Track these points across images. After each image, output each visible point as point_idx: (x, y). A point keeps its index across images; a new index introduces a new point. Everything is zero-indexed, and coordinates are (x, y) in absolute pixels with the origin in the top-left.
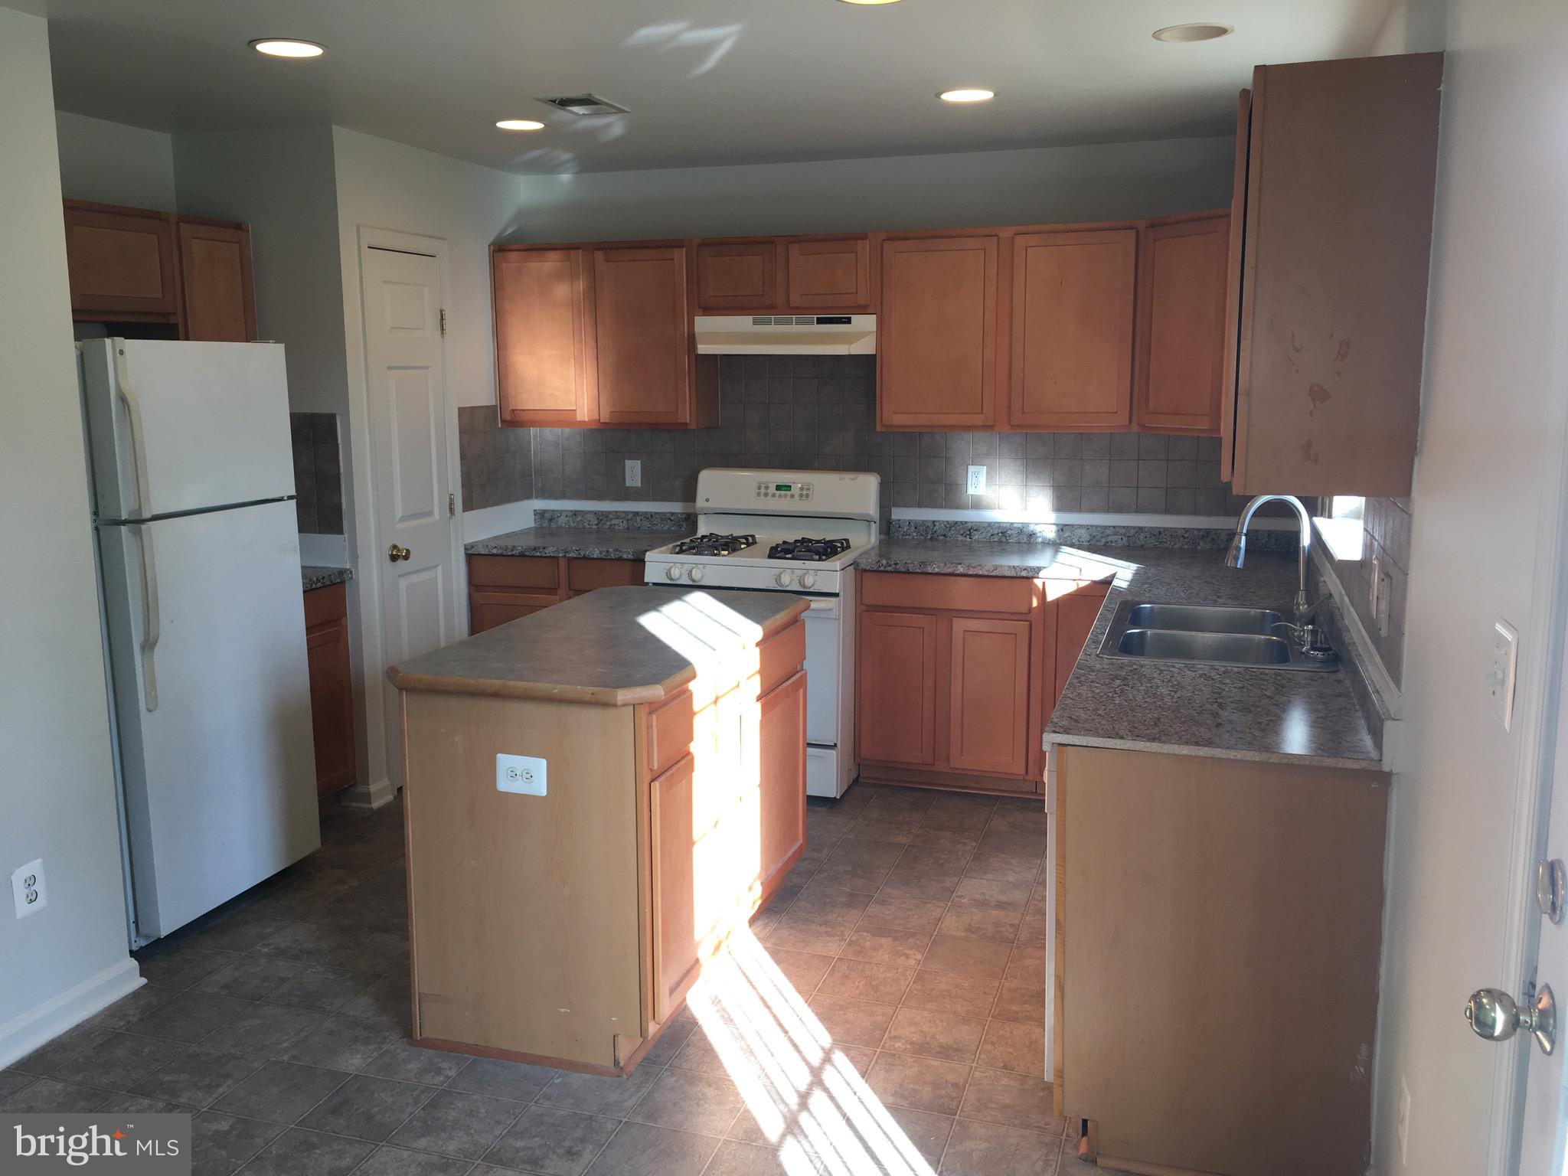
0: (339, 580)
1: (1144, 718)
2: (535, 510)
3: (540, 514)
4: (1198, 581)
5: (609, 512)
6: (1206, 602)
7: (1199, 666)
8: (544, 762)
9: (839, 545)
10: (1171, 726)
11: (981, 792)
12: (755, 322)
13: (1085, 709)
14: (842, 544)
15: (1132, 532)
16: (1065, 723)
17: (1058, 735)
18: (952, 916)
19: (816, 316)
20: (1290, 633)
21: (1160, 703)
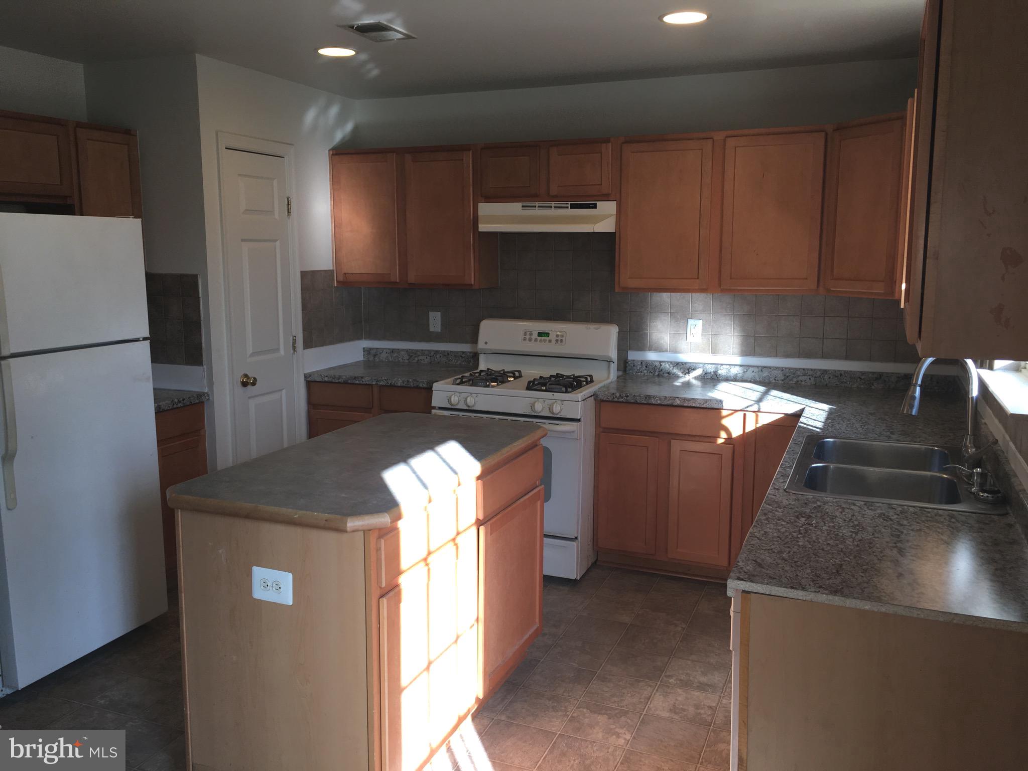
0: (197, 401)
1: (827, 564)
2: (364, 348)
3: (367, 351)
4: (874, 418)
5: (417, 351)
6: (881, 438)
7: (878, 505)
8: (290, 576)
9: (584, 380)
10: (853, 576)
11: (693, 578)
12: (524, 208)
13: (771, 551)
14: (587, 379)
15: (819, 373)
16: (750, 567)
17: (742, 582)
18: (660, 695)
19: (569, 203)
20: (958, 472)
21: (842, 547)
